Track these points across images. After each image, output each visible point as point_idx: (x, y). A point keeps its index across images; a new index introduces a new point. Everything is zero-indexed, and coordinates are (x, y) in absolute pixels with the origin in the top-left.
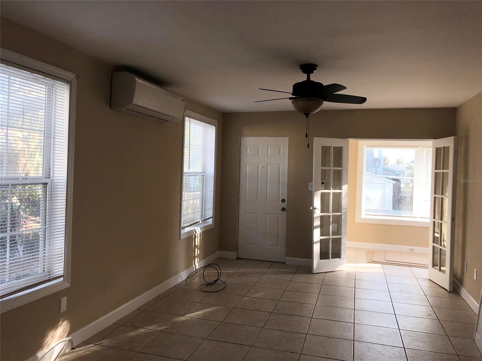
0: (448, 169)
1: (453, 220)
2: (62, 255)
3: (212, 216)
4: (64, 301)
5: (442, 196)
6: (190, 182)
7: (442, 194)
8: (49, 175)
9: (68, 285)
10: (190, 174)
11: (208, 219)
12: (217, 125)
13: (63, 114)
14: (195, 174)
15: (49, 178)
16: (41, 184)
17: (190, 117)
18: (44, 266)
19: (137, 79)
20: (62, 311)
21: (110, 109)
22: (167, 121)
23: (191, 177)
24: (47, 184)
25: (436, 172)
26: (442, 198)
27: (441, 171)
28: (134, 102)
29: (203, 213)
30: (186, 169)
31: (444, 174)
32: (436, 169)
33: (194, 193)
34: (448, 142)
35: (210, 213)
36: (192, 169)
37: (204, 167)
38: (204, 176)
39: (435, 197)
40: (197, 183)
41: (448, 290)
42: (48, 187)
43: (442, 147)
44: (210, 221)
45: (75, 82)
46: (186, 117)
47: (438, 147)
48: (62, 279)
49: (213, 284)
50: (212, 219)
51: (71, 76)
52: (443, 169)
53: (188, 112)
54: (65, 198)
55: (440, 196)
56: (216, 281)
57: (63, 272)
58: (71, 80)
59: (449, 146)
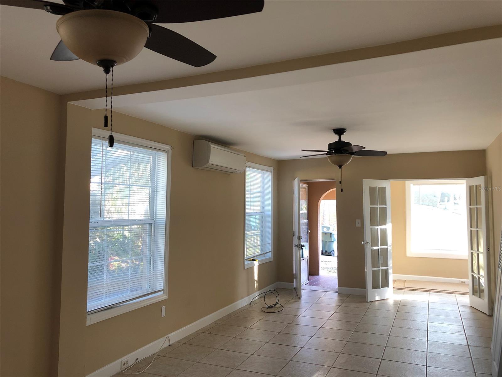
0: (480, 205)
1: (488, 251)
2: (162, 275)
3: (270, 250)
4: (164, 308)
5: (477, 229)
6: (251, 221)
7: (477, 228)
8: (153, 217)
9: (165, 297)
10: (251, 214)
11: (268, 252)
12: (273, 172)
13: (163, 174)
14: (255, 214)
15: (153, 219)
16: (147, 224)
17: (250, 167)
18: (150, 283)
19: (211, 145)
20: (162, 317)
21: (192, 167)
22: (233, 173)
23: (251, 217)
24: (152, 224)
25: (471, 208)
26: (477, 231)
27: (475, 207)
28: (210, 162)
29: (263, 248)
30: (247, 210)
31: (478, 209)
32: (470, 205)
33: (254, 231)
34: (479, 181)
35: (269, 248)
36: (253, 210)
37: (263, 207)
38: (262, 215)
39: (471, 231)
40: (257, 222)
41: (488, 314)
42: (152, 226)
43: (474, 186)
44: (269, 255)
45: (170, 152)
46: (247, 167)
47: (471, 185)
48: (162, 292)
49: (272, 307)
50: (270, 253)
51: (168, 147)
52: (477, 205)
53: (249, 164)
54: (164, 234)
55: (476, 229)
56: (276, 304)
57: (163, 287)
58: (168, 151)
59: (480, 184)
